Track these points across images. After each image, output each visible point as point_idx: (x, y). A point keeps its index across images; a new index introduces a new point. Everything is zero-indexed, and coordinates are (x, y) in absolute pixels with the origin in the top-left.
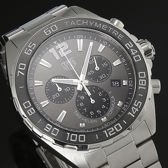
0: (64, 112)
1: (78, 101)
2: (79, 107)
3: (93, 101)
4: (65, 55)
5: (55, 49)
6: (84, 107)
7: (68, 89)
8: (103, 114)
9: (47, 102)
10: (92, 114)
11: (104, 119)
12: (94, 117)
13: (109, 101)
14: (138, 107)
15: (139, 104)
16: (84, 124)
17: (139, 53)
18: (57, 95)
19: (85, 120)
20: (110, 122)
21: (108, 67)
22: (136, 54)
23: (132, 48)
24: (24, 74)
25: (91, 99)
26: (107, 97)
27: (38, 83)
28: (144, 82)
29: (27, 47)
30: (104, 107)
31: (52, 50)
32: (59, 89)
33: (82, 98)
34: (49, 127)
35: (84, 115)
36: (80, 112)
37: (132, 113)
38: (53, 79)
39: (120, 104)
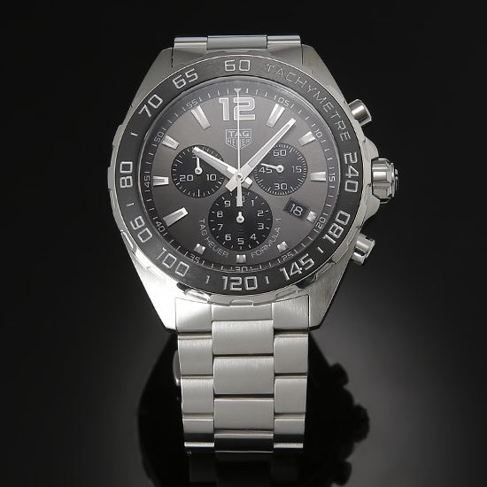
0: (184, 212)
1: (218, 206)
2: (212, 216)
3: (240, 218)
4: (238, 120)
5: (231, 101)
6: (220, 220)
7: (213, 177)
8: (245, 249)
9: (166, 181)
10: (227, 238)
11: (241, 258)
12: (228, 246)
13: (267, 232)
14: (304, 267)
15: (309, 263)
16: (204, 248)
17: (360, 179)
18: (190, 178)
19: (211, 243)
20: (249, 268)
21: (300, 175)
22: (353, 178)
23: (353, 165)
24: (150, 115)
25: (240, 213)
26: (269, 223)
27: (170, 142)
28: (339, 231)
29: (182, 73)
30: (253, 237)
31: (224, 101)
32: (199, 170)
33: (228, 204)
34: (140, 223)
35: (214, 234)
36: (211, 225)
37: (288, 272)
38: (196, 149)
39: (282, 246)
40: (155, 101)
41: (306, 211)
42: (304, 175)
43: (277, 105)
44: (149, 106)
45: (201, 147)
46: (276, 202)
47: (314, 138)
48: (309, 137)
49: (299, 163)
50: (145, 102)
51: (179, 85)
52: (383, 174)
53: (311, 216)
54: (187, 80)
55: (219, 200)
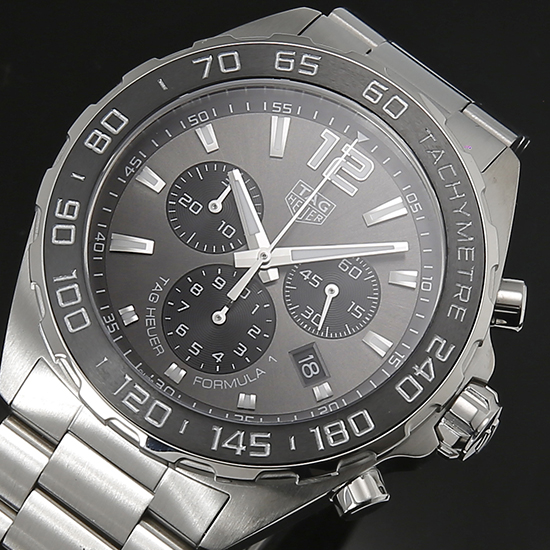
0: (148, 247)
1: (203, 275)
2: (182, 284)
3: (220, 316)
4: (327, 177)
5: (339, 145)
6: (189, 298)
7: (229, 232)
8: (193, 364)
9: (159, 185)
10: (180, 331)
11: (176, 371)
12: (171, 341)
13: (242, 365)
14: (250, 449)
15: (262, 450)
16: (135, 318)
18: (196, 208)
19: (151, 320)
20: (175, 395)
21: (353, 323)
22: (419, 379)
24: (205, 76)
25: (226, 309)
26: (254, 356)
27: (208, 137)
28: (341, 437)
30: (218, 357)
31: (330, 137)
32: (216, 206)
33: (219, 284)
34: (71, 212)
35: (166, 310)
36: (171, 295)
37: (222, 440)
38: (237, 174)
39: (248, 400)
40: (229, 62)
41: (322, 377)
42: (359, 325)
43: (399, 200)
44: (215, 62)
45: (245, 176)
46: (289, 332)
47: (413, 285)
48: (408, 277)
49: (367, 304)
50: (214, 53)
51: (281, 64)
52: (473, 410)
53: (322, 390)
54: (297, 65)
55: (212, 269)
